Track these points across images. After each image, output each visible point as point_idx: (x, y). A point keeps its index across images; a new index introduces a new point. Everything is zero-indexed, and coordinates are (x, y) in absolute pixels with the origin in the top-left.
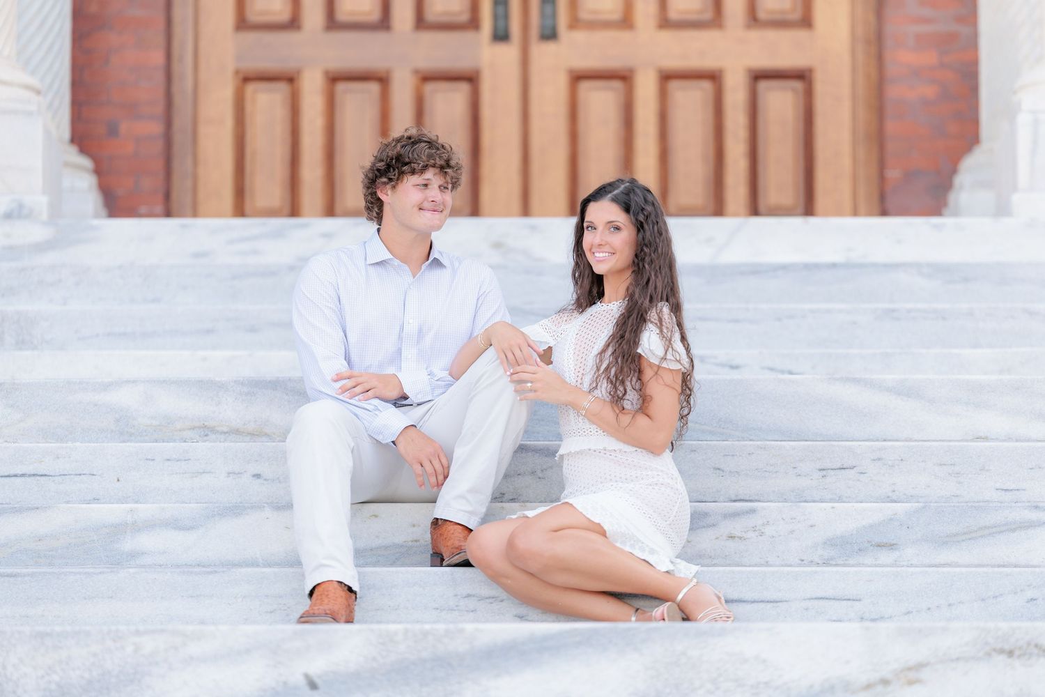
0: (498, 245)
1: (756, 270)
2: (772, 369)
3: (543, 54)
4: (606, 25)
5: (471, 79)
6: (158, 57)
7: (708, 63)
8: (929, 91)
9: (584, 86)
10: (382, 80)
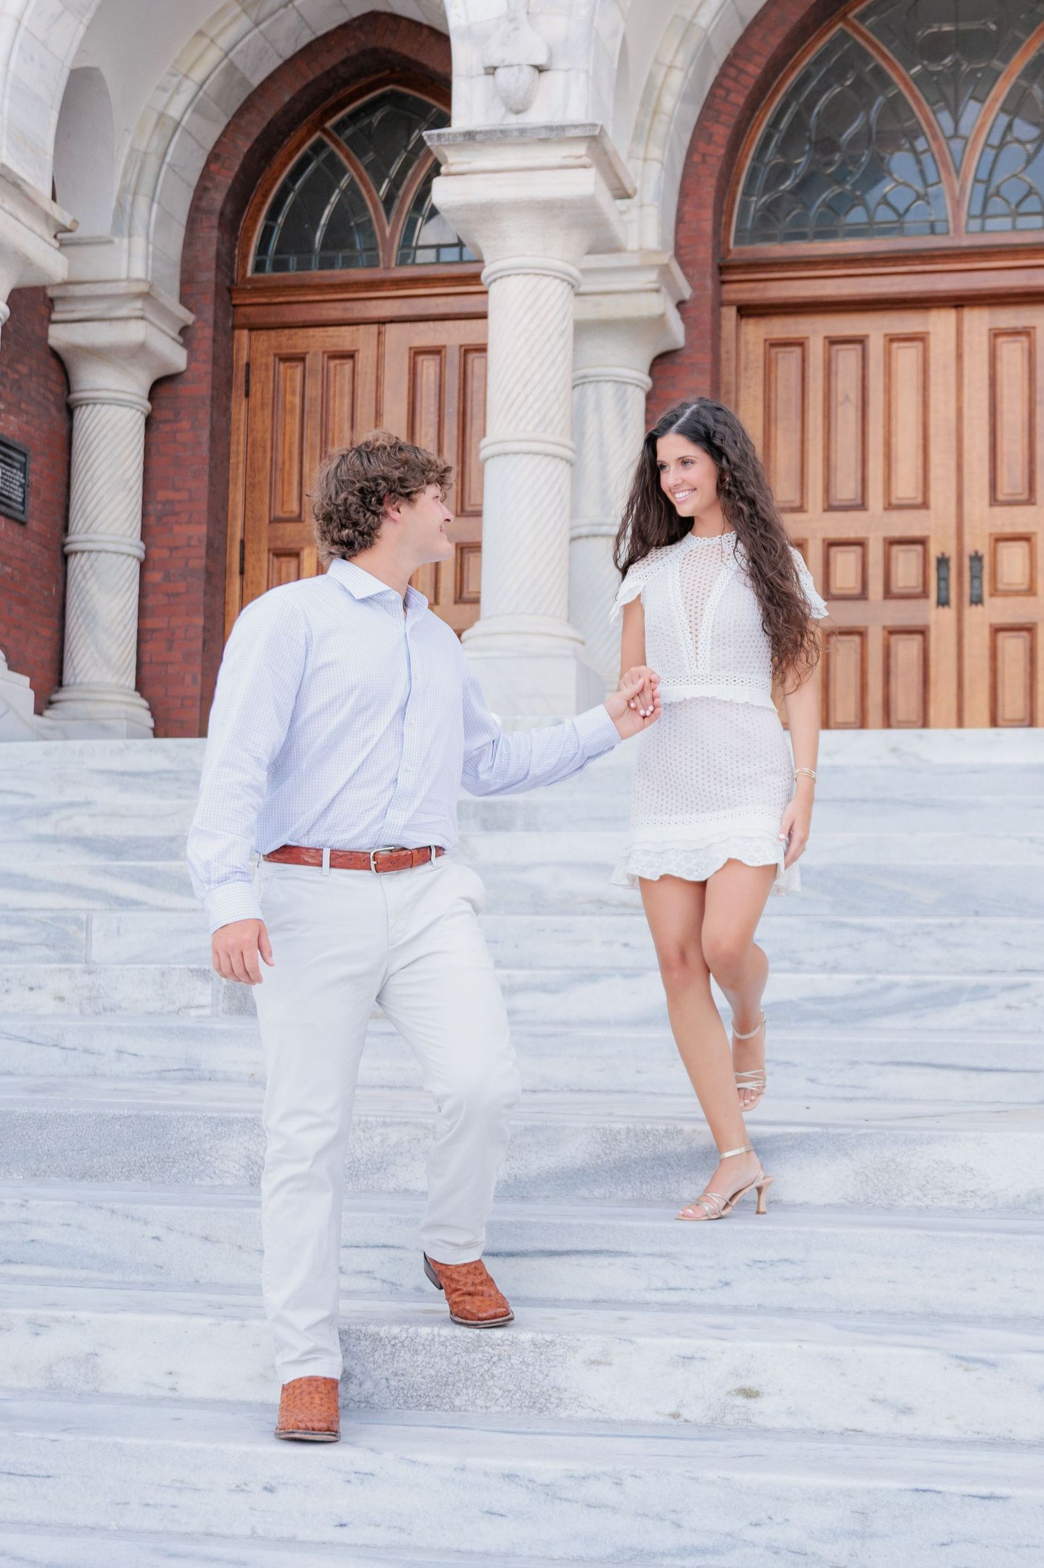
0: (894, 750)
3: (972, 613)
4: (1017, 593)
5: (922, 632)
9: (1001, 635)
10: (861, 633)
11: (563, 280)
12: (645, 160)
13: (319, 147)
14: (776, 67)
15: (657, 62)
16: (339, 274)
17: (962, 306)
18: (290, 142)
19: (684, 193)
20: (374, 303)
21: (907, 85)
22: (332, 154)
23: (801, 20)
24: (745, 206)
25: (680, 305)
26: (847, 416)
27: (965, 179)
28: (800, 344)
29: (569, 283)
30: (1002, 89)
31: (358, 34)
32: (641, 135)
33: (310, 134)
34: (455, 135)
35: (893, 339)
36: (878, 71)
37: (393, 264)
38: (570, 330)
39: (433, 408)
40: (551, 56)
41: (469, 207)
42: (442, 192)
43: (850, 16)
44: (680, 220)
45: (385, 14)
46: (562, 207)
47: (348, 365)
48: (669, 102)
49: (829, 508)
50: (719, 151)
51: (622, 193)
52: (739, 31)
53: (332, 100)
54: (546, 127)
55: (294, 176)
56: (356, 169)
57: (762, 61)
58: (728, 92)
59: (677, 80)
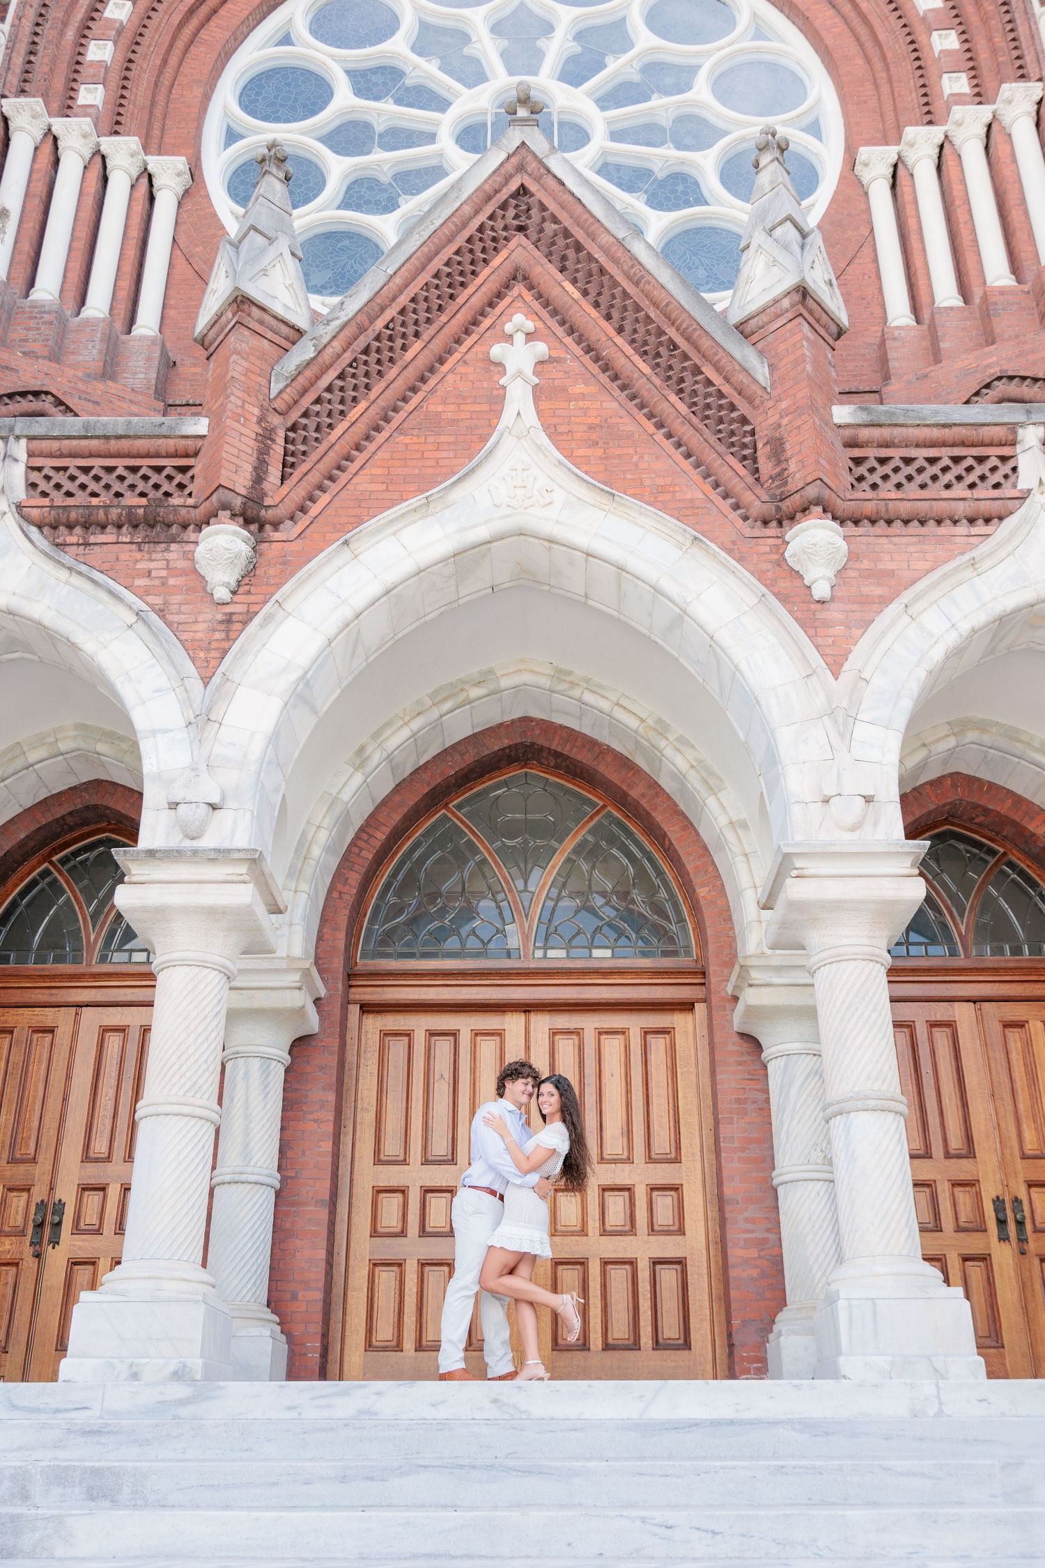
1: (676, 1426)
2: (698, 1529)
4: (572, 1234)
6: (322, 1254)
7: (629, 1255)
8: (755, 1273)
9: (560, 1268)
11: (220, 972)
12: (296, 891)
13: (46, 873)
14: (397, 835)
15: (308, 822)
16: (50, 967)
17: (529, 1011)
18: (23, 869)
19: (324, 919)
20: (75, 990)
21: (490, 854)
22: (55, 880)
23: (416, 804)
24: (369, 930)
25: (317, 1001)
26: (442, 1091)
27: (533, 920)
28: (408, 1034)
29: (225, 975)
30: (558, 861)
31: (83, 794)
32: (294, 873)
33: (40, 863)
34: (138, 852)
35: (477, 1034)
36: (470, 842)
37: (94, 963)
38: (224, 1013)
39: (114, 1074)
40: (223, 798)
41: (145, 909)
42: (124, 897)
43: (450, 805)
44: (320, 938)
45: (107, 781)
46: (224, 913)
47: (48, 1037)
48: (316, 851)
49: (426, 1162)
50: (352, 890)
51: (276, 910)
52: (370, 809)
53: (60, 841)
54: (215, 850)
55: (23, 894)
56: (73, 891)
57: (387, 830)
58: (361, 849)
59: (323, 836)
